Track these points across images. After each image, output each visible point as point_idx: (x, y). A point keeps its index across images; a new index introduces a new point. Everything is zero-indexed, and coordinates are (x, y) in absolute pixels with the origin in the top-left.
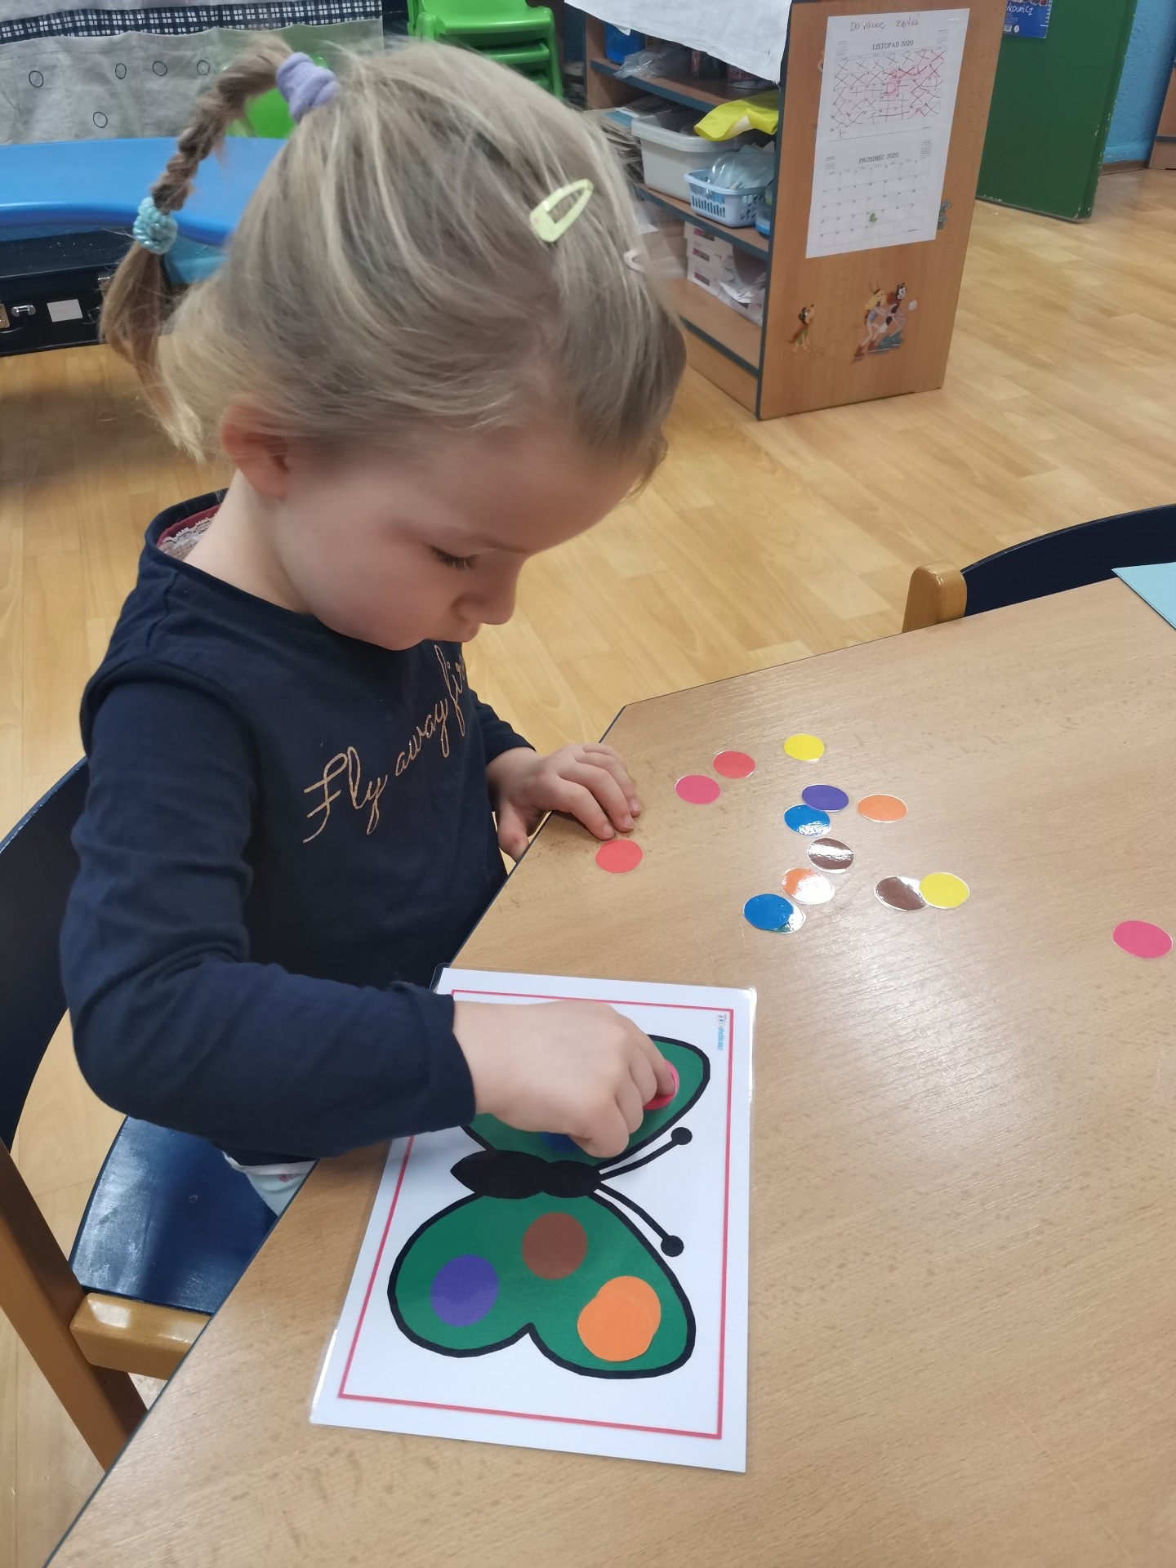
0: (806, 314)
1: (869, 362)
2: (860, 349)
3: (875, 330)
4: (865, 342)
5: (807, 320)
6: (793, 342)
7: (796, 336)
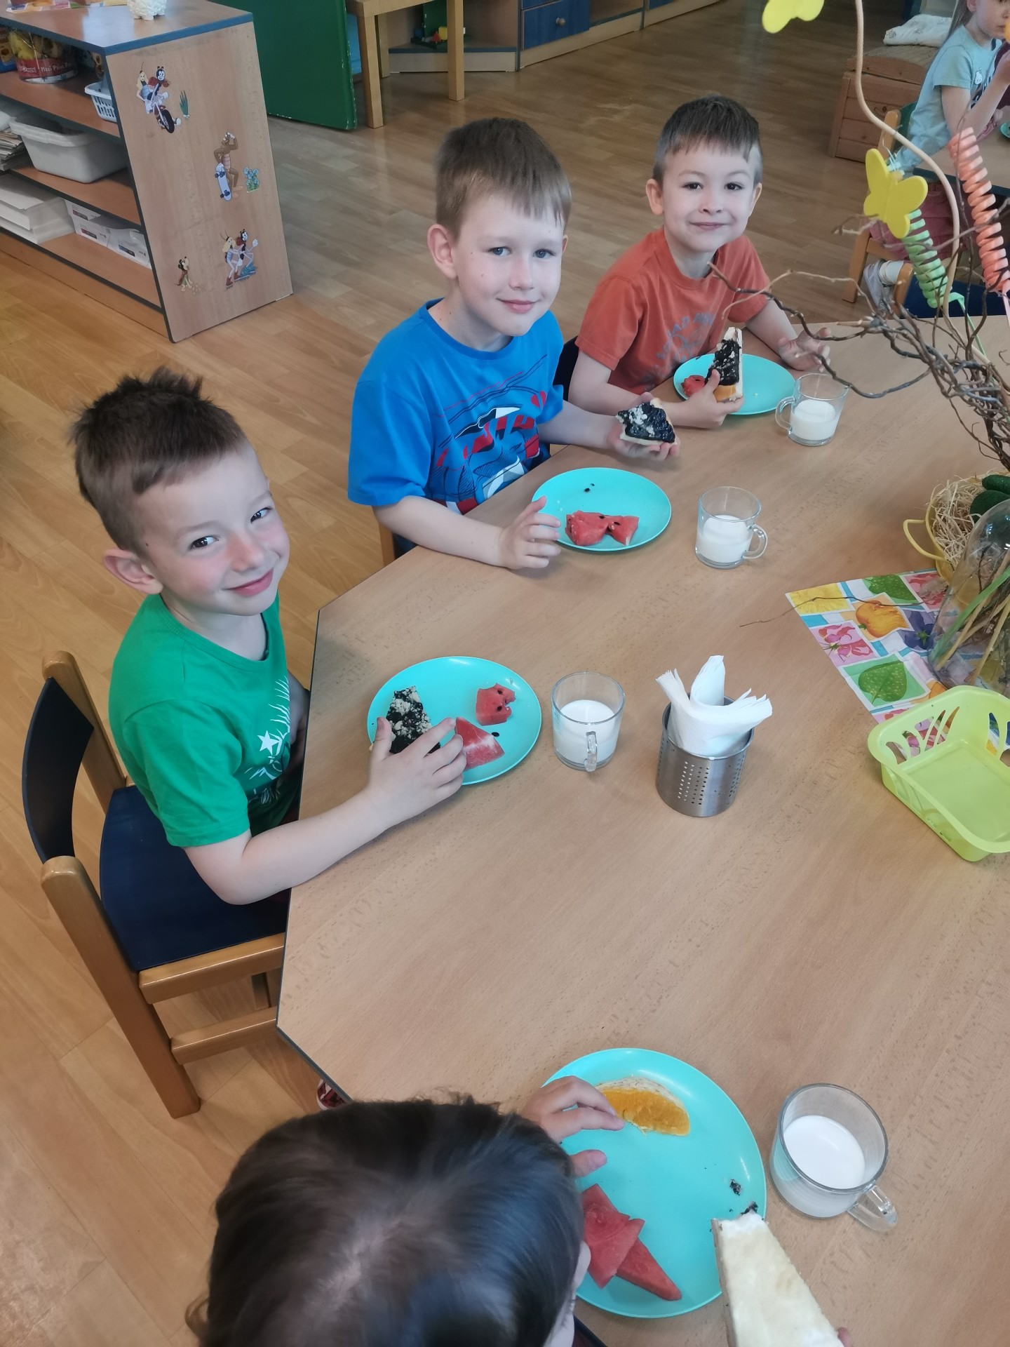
0: (183, 263)
1: (237, 286)
2: (229, 279)
3: (235, 265)
4: (231, 275)
5: (186, 269)
6: (179, 285)
7: (181, 280)
